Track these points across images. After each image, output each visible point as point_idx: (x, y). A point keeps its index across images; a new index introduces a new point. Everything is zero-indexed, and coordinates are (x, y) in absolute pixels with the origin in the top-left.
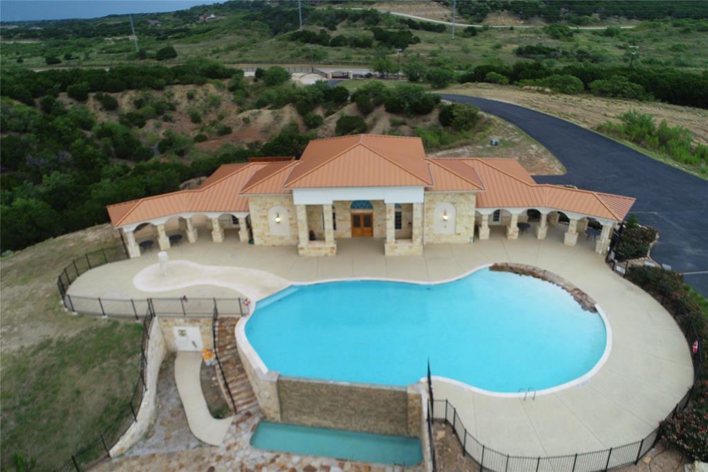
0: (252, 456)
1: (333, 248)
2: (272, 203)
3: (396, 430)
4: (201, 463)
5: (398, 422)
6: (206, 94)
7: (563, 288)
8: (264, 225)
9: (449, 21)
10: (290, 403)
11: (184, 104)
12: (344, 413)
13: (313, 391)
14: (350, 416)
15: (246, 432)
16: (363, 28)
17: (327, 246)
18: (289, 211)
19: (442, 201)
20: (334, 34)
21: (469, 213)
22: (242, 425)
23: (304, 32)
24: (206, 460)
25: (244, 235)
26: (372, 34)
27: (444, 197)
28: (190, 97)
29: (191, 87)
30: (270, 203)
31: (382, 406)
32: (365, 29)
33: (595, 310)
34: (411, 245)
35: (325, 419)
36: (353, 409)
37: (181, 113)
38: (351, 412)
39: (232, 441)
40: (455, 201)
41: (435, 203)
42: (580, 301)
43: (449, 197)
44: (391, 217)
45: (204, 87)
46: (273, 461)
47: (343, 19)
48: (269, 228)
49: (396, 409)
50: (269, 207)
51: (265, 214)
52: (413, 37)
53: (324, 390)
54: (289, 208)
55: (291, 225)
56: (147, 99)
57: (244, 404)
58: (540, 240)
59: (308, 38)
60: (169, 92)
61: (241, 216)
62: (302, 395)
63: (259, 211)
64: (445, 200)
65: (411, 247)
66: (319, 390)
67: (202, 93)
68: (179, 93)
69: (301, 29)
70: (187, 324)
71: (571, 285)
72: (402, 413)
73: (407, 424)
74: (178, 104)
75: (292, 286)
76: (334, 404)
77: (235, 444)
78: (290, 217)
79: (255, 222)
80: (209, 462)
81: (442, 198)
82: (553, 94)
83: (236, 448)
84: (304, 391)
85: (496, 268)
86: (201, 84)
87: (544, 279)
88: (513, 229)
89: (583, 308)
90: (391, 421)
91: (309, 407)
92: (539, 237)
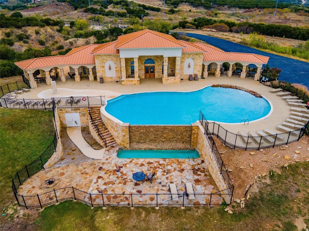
0: (119, 161)
1: (138, 80)
2: (107, 59)
3: (185, 146)
4: (94, 166)
5: (186, 143)
6: (46, 32)
7: (245, 91)
8: (103, 71)
9: (161, 7)
10: (134, 138)
11: (34, 36)
12: (161, 140)
13: (146, 130)
14: (163, 142)
15: (114, 153)
16: (121, 8)
17: (135, 79)
18: (115, 64)
19: (188, 58)
20: (107, 10)
21: (200, 64)
22: (111, 151)
23: (92, 8)
24: (97, 165)
25: (91, 77)
26: (126, 11)
27: (189, 56)
28: (37, 33)
29: (37, 28)
30: (106, 59)
31: (179, 135)
32: (122, 9)
33: (261, 97)
34: (175, 78)
35: (151, 145)
36: (165, 138)
37: (32, 40)
38: (164, 140)
39: (108, 157)
40: (194, 58)
41: (185, 59)
42: (254, 95)
43: (191, 56)
44: (166, 64)
45: (45, 28)
46: (131, 162)
47: (111, 4)
48: (105, 73)
49: (186, 136)
50: (105, 61)
51: (103, 65)
52: (146, 13)
53: (152, 129)
54: (116, 62)
55: (116, 71)
56: (12, 32)
57: (109, 143)
58: (230, 77)
59: (94, 11)
60: (25, 30)
61: (90, 67)
62: (141, 133)
63: (100, 64)
64: (189, 57)
65: (175, 79)
66: (149, 129)
67: (44, 31)
68: (31, 31)
69: (90, 7)
70: (73, 111)
71: (248, 90)
72: (188, 137)
73: (190, 143)
74: (30, 35)
75: (122, 95)
76: (156, 136)
77: (110, 158)
78: (116, 67)
79: (98, 69)
80: (98, 165)
81: (188, 56)
82: (217, 32)
83: (111, 159)
84: (142, 131)
85: (214, 86)
86: (42, 26)
87: (237, 88)
88: (218, 72)
89: (256, 97)
90: (183, 142)
91: (144, 139)
92: (229, 76)
